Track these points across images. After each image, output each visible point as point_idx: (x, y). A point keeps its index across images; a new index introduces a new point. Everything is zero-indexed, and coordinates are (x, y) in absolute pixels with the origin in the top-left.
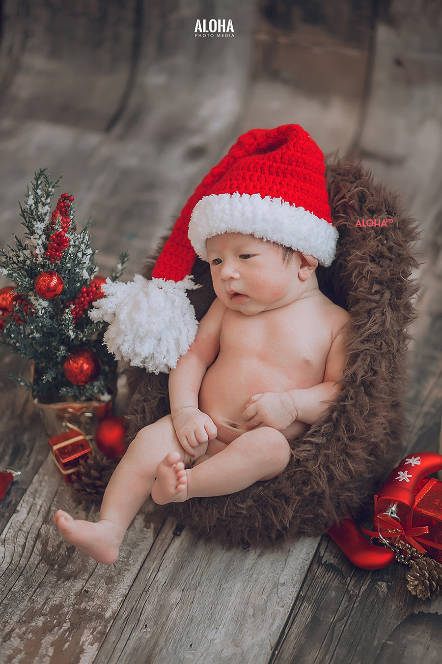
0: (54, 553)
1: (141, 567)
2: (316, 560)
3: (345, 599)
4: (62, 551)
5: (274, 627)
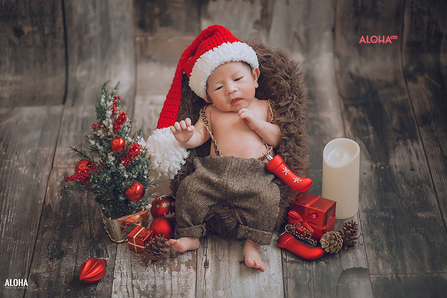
0: (146, 291)
1: (196, 286)
2: (284, 261)
3: (307, 273)
4: (150, 289)
5: (279, 293)
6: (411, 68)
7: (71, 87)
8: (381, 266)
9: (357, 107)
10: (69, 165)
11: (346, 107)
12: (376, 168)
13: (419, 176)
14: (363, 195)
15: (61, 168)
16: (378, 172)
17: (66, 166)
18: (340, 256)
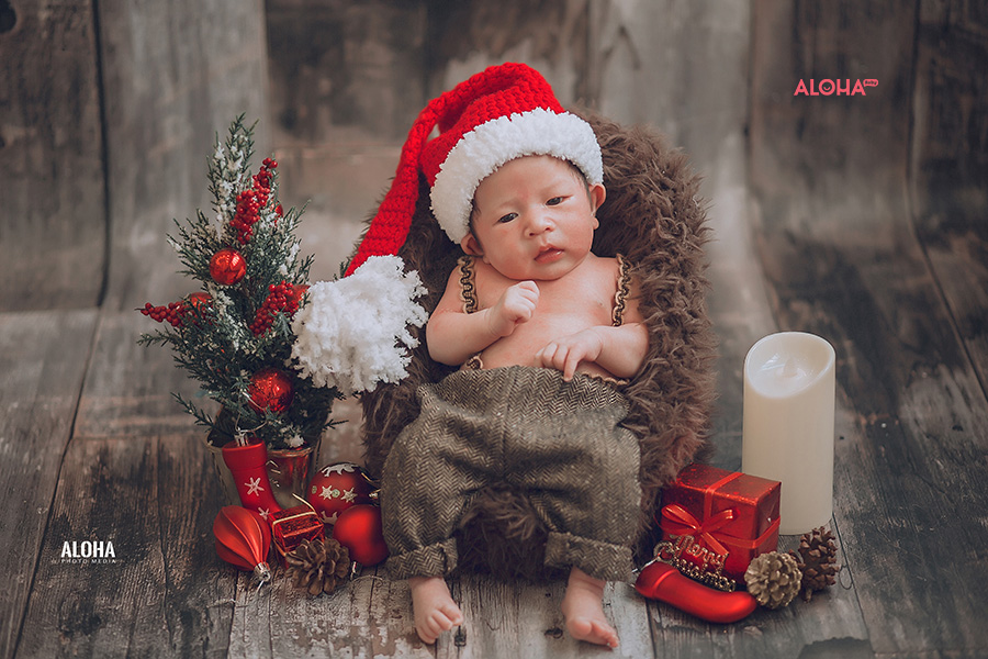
2: (654, 627)
6: (935, 222)
7: (117, 271)
8: (899, 633)
9: (810, 300)
10: (113, 432)
11: (785, 303)
12: (868, 426)
13: (975, 440)
14: (842, 483)
15: (93, 439)
16: (873, 434)
17: (104, 435)
18: (794, 614)
